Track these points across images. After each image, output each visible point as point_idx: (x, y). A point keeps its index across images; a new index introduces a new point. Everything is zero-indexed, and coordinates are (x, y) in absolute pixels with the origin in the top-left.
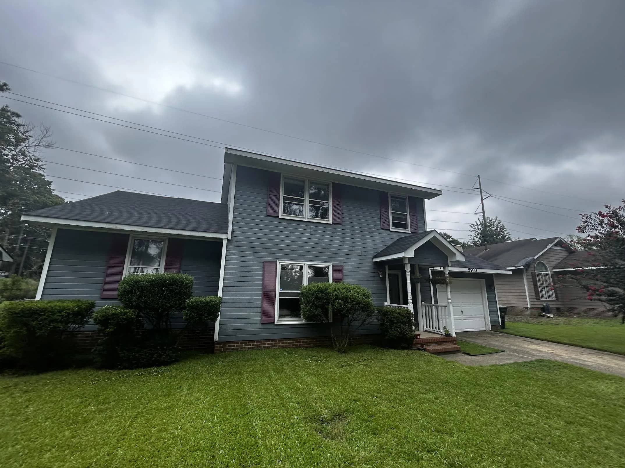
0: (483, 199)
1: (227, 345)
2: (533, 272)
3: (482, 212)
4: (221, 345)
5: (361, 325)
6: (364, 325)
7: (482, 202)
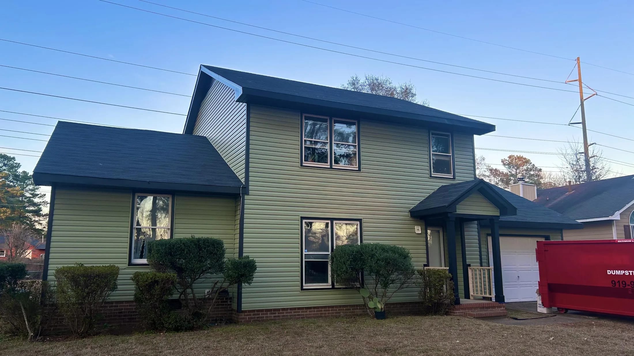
0: (584, 98)
1: (252, 314)
2: (627, 224)
3: (581, 121)
4: (246, 314)
5: (400, 288)
6: (403, 288)
7: (582, 105)
